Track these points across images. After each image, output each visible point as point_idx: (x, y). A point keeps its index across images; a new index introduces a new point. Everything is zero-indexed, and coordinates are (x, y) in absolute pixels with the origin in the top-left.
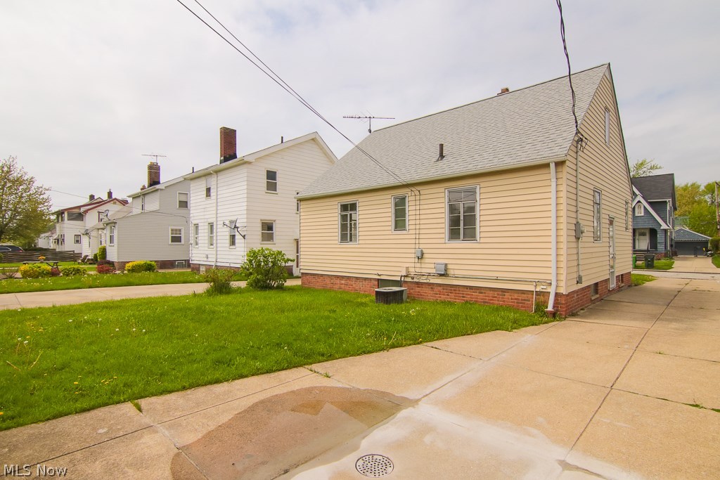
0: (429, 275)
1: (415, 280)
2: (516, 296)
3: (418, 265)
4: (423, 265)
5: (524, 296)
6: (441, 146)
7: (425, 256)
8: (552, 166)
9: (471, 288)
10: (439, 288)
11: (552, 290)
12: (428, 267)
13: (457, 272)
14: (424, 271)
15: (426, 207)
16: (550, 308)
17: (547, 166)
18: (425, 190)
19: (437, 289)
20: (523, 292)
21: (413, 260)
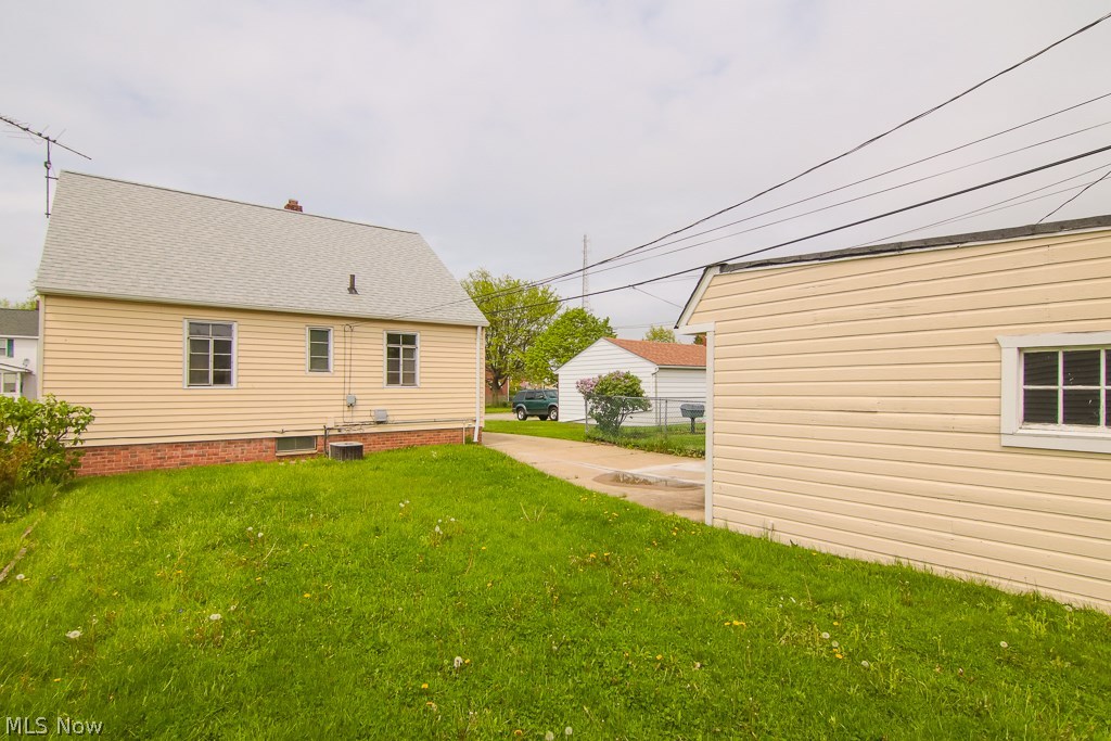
0: (363, 424)
1: (344, 432)
2: (449, 434)
3: (349, 414)
4: (355, 414)
5: (455, 433)
6: (353, 277)
7: (358, 402)
8: (480, 328)
9: (409, 432)
10: (374, 438)
11: (477, 426)
12: (362, 415)
13: (397, 419)
14: (356, 420)
15: (358, 346)
16: (476, 440)
17: (476, 327)
18: (361, 328)
19: (370, 439)
20: (454, 430)
21: (341, 408)
